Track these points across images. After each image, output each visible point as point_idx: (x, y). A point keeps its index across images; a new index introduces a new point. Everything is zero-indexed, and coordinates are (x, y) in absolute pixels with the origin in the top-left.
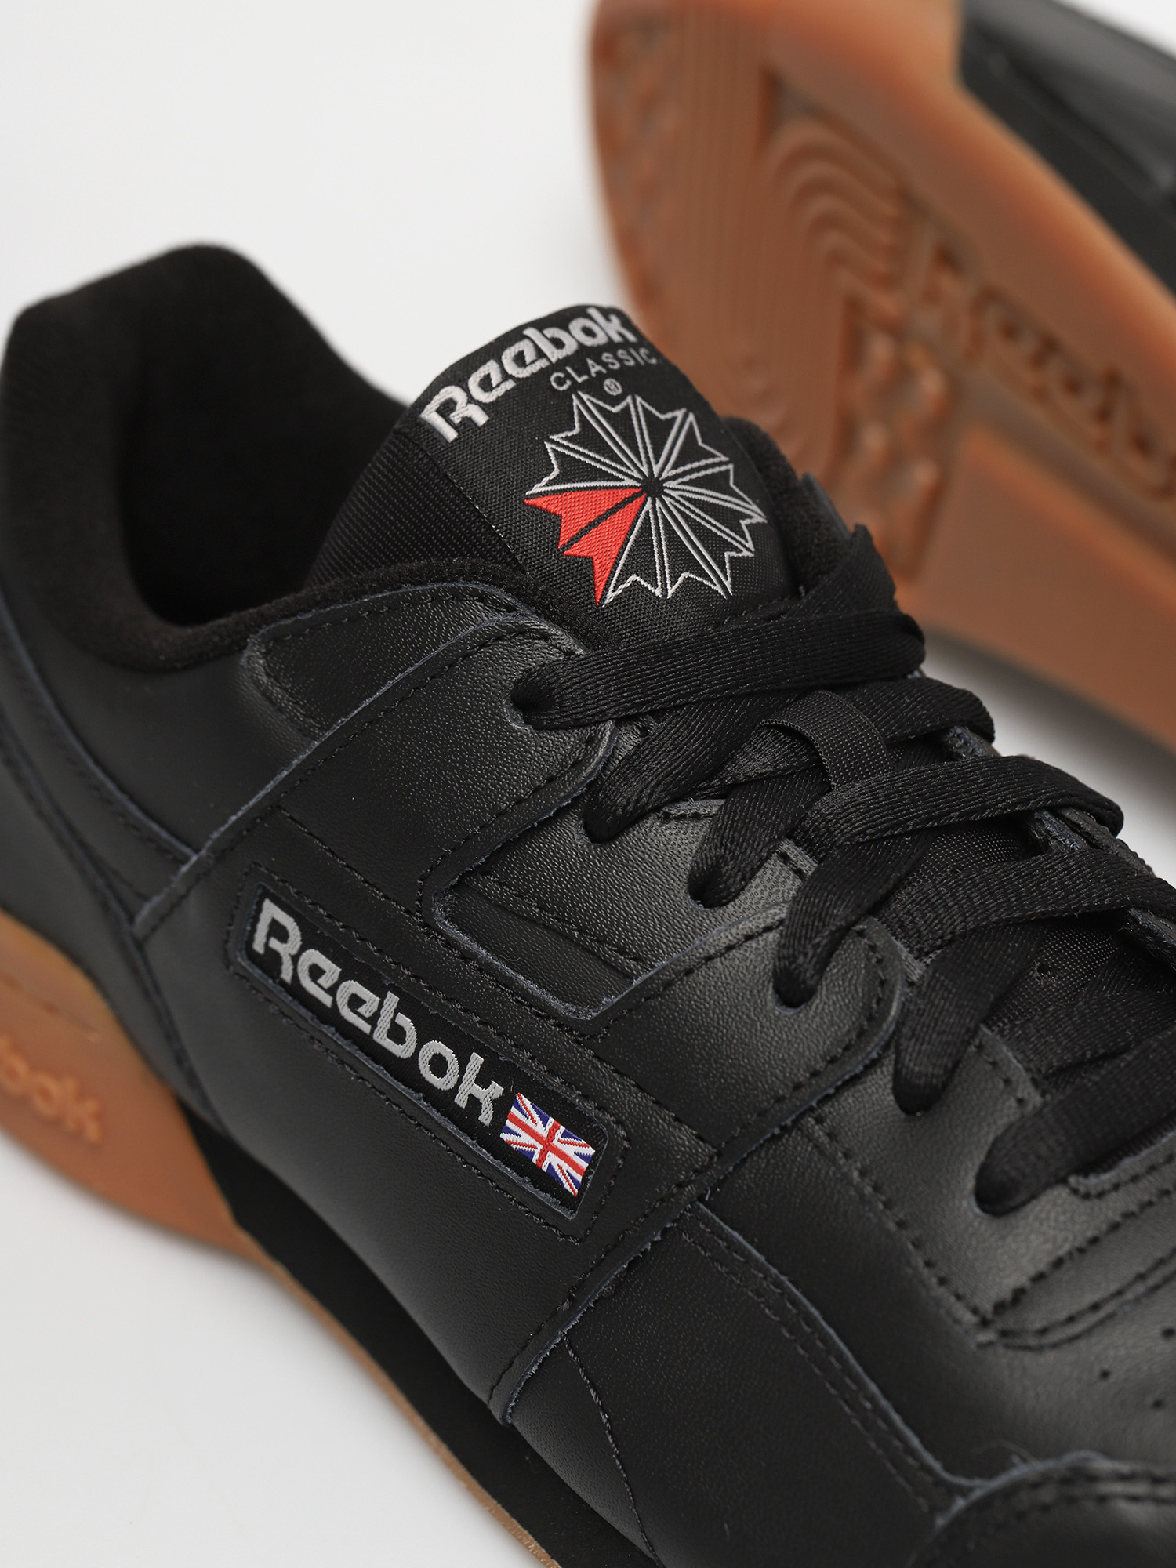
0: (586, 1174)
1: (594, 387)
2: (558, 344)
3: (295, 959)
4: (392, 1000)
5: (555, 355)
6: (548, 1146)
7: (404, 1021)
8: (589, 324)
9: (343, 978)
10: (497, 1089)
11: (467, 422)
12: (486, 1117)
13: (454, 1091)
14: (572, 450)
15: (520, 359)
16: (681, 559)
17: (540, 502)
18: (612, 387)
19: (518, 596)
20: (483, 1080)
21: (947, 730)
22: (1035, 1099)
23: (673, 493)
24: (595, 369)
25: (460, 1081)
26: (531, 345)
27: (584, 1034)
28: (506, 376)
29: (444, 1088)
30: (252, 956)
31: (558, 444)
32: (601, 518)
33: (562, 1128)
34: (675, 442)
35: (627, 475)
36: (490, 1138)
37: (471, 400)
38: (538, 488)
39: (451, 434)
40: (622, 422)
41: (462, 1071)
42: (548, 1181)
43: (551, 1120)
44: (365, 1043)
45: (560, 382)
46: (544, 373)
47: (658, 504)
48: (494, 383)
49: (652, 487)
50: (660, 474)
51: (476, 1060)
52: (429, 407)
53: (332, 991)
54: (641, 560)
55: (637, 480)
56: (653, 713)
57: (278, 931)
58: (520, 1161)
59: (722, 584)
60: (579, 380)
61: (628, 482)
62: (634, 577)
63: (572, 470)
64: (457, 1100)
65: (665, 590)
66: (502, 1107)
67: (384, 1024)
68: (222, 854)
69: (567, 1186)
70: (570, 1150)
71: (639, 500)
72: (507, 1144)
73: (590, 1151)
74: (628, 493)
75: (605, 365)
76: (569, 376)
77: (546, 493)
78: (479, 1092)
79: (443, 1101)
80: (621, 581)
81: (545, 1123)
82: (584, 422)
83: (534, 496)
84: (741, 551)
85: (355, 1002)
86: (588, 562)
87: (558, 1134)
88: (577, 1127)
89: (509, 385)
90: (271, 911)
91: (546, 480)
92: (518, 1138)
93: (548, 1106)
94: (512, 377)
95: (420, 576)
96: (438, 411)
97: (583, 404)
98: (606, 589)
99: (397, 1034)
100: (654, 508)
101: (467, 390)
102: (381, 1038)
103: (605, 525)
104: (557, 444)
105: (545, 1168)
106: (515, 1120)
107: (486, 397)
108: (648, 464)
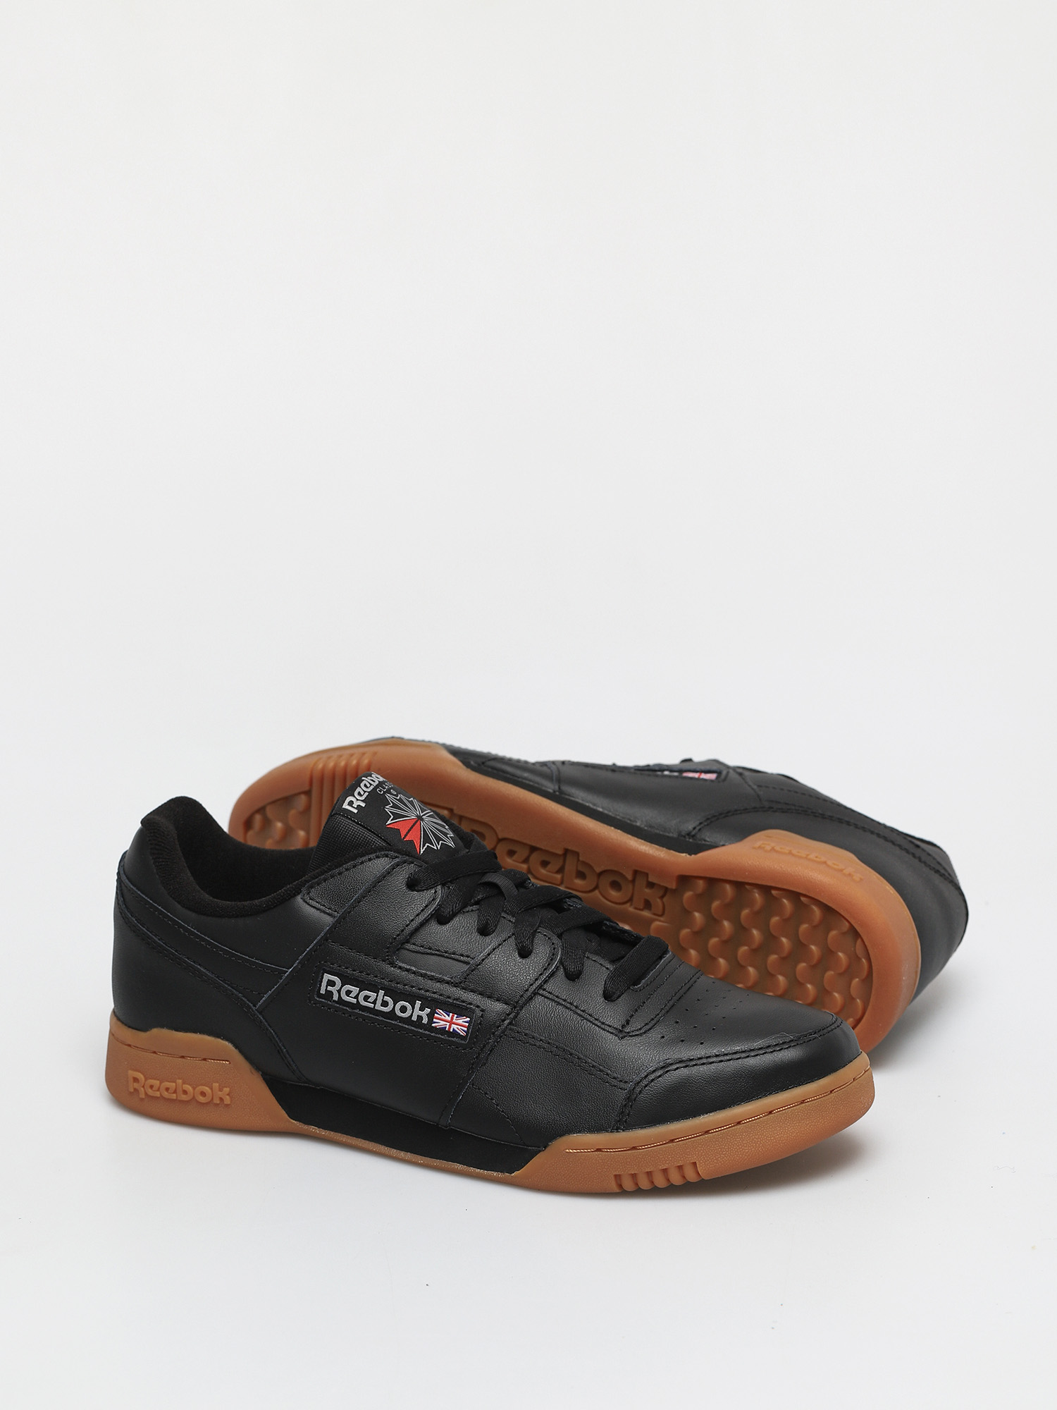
0: (468, 1028)
3: (339, 991)
4: (382, 992)
5: (374, 785)
6: (451, 1022)
7: (387, 999)
9: (360, 991)
10: (428, 1010)
12: (425, 1021)
13: (411, 1016)
14: (393, 810)
16: (437, 838)
17: (391, 826)
19: (398, 853)
20: (422, 1009)
21: (525, 882)
22: (611, 967)
23: (426, 820)
25: (413, 1012)
29: (407, 1016)
30: (320, 996)
32: (411, 829)
33: (456, 1016)
35: (411, 816)
36: (429, 1026)
38: (389, 822)
40: (401, 801)
41: (413, 1008)
42: (455, 1033)
43: (451, 1014)
44: (373, 1011)
49: (419, 818)
50: (419, 815)
51: (418, 1003)
54: (427, 840)
55: (414, 817)
56: (450, 882)
57: (331, 983)
58: (443, 1030)
59: (451, 844)
61: (412, 818)
62: (427, 844)
63: (396, 816)
64: (412, 1019)
65: (437, 846)
66: (431, 1016)
67: (379, 1002)
69: (461, 1034)
70: (460, 1022)
71: (419, 822)
72: (435, 1027)
73: (468, 1019)
74: (414, 821)
77: (391, 824)
78: (421, 1013)
79: (407, 1020)
80: (423, 846)
81: (449, 1016)
82: (392, 802)
83: (388, 825)
85: (366, 998)
86: (412, 842)
87: (455, 1018)
88: (461, 1013)
90: (327, 977)
91: (390, 820)
92: (439, 1024)
93: (449, 1010)
96: (348, 805)
97: (389, 797)
98: (420, 849)
99: (385, 1004)
100: (423, 824)
102: (379, 1007)
103: (412, 831)
104: (388, 809)
105: (451, 1030)
106: (437, 1018)
107: (363, 798)
108: (415, 811)
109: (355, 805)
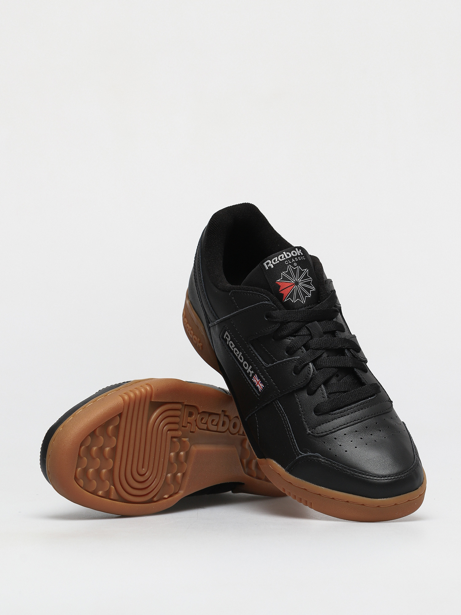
0: (262, 389)
1: (292, 264)
2: (288, 255)
3: (229, 341)
4: (241, 353)
5: (287, 257)
6: (258, 383)
8: (295, 251)
9: (235, 347)
10: (253, 372)
11: (270, 267)
12: (251, 375)
13: (247, 370)
14: (285, 275)
15: (281, 258)
16: (298, 296)
18: (295, 264)
20: (251, 370)
23: (300, 285)
24: (293, 261)
25: (248, 369)
27: (266, 368)
28: (278, 260)
30: (223, 338)
32: (287, 288)
34: (303, 275)
35: (293, 280)
36: (251, 379)
38: (278, 281)
39: (267, 268)
40: (295, 271)
42: (257, 388)
44: (236, 358)
45: (287, 262)
47: (297, 286)
49: (297, 283)
50: (299, 281)
51: (251, 367)
53: (233, 348)
54: (292, 295)
57: (227, 336)
58: (254, 384)
59: (303, 301)
60: (290, 263)
61: (293, 282)
62: (290, 298)
63: (285, 278)
65: (294, 301)
66: (253, 375)
68: (221, 322)
69: (259, 390)
70: (261, 385)
71: (294, 286)
72: (253, 381)
73: (263, 386)
74: (292, 284)
75: (295, 260)
77: (279, 282)
78: (251, 372)
79: (246, 371)
80: (287, 298)
81: (258, 380)
82: (289, 270)
83: (277, 282)
84: (308, 296)
86: (283, 294)
88: (262, 382)
90: (227, 333)
91: (280, 279)
93: (259, 377)
94: (279, 261)
95: (257, 291)
96: (266, 264)
97: (289, 267)
98: (285, 299)
99: (241, 358)
100: (296, 287)
101: (271, 261)
102: (239, 358)
104: (283, 273)
105: (257, 386)
106: (254, 378)
107: (274, 263)
108: (297, 279)
109: (269, 266)
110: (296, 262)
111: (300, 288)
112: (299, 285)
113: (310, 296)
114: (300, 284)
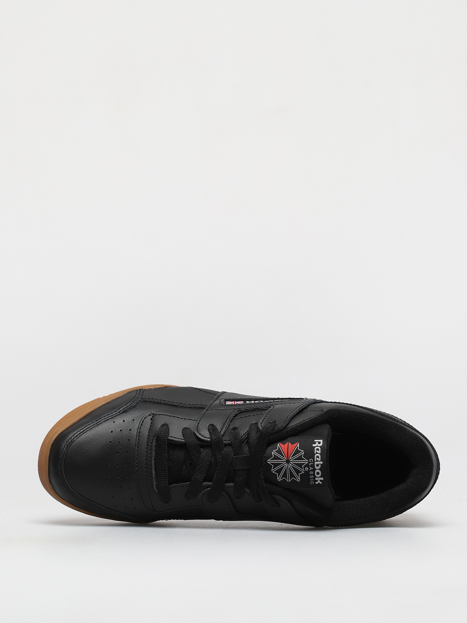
1: (307, 465)
2: (318, 465)
5: (316, 463)
11: (315, 444)
14: (300, 454)
15: (318, 457)
16: (276, 458)
17: (296, 444)
18: (307, 469)
26: (319, 461)
28: (317, 453)
31: (302, 453)
32: (288, 451)
35: (292, 459)
37: (317, 446)
38: (298, 445)
39: (315, 441)
40: (300, 465)
45: (311, 460)
46: (314, 459)
47: (285, 461)
48: (317, 451)
49: (288, 461)
50: (289, 464)
52: (322, 441)
54: (279, 452)
55: (290, 460)
59: (269, 461)
61: (290, 458)
63: (297, 452)
65: (273, 452)
71: (287, 458)
74: (289, 457)
75: (311, 470)
76: (311, 463)
80: (279, 447)
82: (303, 459)
84: (273, 469)
86: (284, 444)
89: (315, 452)
91: (299, 447)
97: (306, 462)
100: (285, 459)
101: (319, 447)
103: (287, 449)
108: (292, 464)
110: (309, 471)
111: (283, 463)
112: (286, 463)
113: (273, 471)
114: (286, 465)
